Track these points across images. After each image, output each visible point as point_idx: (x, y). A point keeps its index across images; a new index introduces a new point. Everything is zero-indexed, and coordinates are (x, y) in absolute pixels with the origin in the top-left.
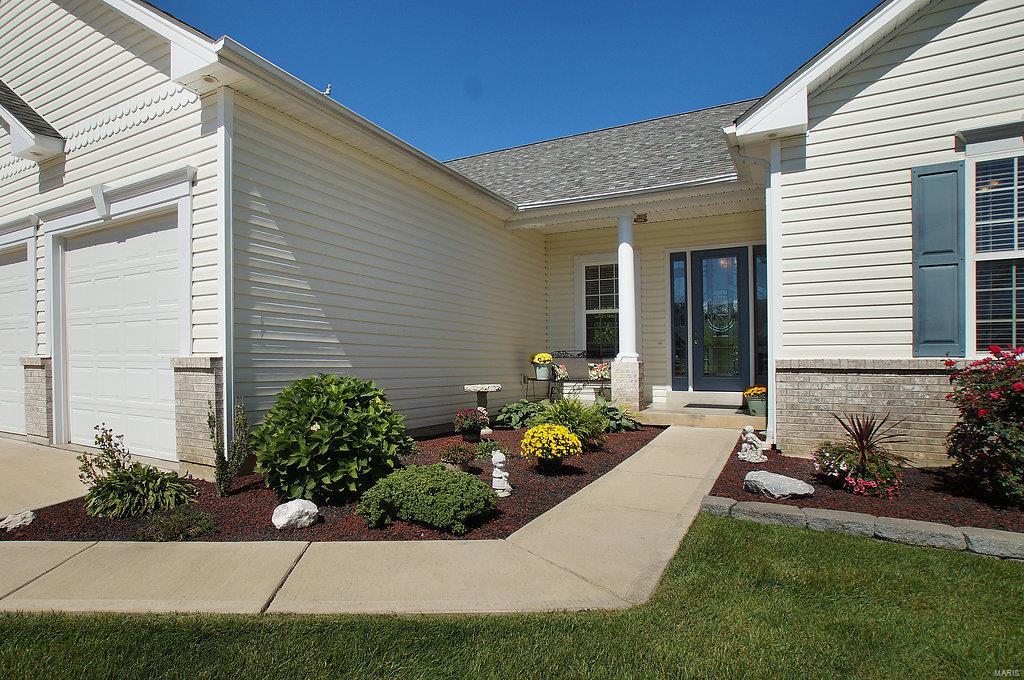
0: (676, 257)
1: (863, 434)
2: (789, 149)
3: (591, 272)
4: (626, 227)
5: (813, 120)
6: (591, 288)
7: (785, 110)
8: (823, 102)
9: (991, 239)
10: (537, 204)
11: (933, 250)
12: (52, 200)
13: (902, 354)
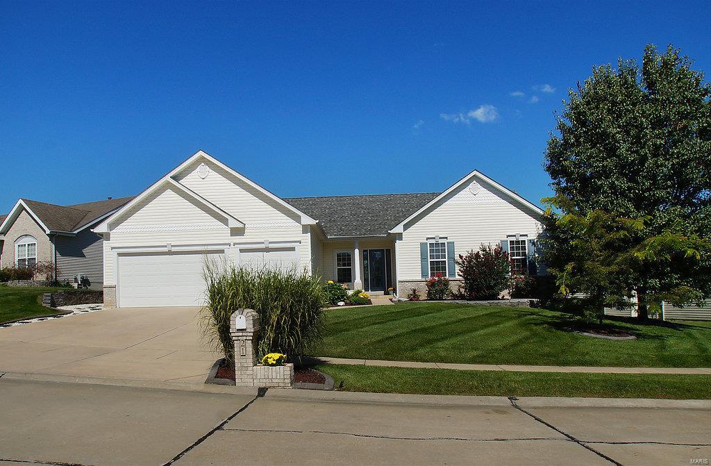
0: (364, 251)
1: (414, 291)
2: (399, 236)
3: (339, 254)
4: (357, 245)
5: (404, 231)
6: (339, 259)
7: (398, 229)
8: (406, 227)
9: (432, 257)
10: (333, 237)
11: (423, 258)
12: (238, 239)
13: (420, 278)
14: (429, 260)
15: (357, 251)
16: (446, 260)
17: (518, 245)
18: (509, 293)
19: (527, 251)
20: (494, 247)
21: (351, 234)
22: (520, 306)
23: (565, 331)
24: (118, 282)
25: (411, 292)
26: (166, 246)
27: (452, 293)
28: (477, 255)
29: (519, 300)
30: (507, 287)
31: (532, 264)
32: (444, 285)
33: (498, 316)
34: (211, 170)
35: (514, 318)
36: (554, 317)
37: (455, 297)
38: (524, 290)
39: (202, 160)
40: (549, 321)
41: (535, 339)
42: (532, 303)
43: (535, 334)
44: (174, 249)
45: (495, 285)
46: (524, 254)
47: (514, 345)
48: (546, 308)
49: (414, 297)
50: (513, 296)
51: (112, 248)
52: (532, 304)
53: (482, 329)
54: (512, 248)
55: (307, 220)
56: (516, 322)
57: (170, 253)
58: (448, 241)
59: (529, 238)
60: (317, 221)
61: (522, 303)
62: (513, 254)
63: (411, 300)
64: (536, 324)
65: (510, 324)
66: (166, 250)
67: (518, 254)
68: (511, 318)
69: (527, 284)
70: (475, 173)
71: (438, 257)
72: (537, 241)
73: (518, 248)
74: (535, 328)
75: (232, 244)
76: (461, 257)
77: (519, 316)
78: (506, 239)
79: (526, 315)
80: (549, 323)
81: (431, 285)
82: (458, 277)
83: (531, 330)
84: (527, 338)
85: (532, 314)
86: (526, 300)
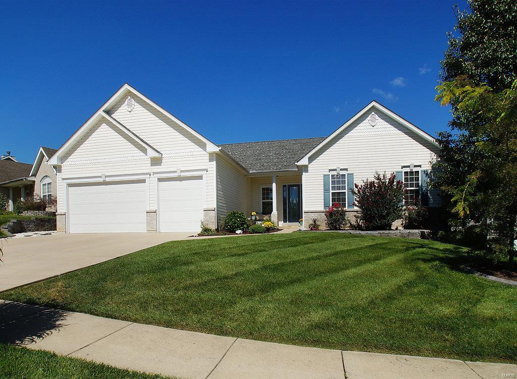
0: (284, 186)
1: (315, 221)
2: (305, 168)
3: (263, 189)
4: (274, 179)
5: (309, 163)
6: (263, 194)
7: (304, 161)
8: (311, 159)
9: (333, 188)
10: (254, 171)
11: (326, 190)
12: (157, 169)
13: (322, 209)
14: (331, 191)
15: (274, 185)
16: (346, 191)
17: (412, 175)
18: (402, 224)
19: (420, 182)
20: (389, 176)
21: (269, 169)
22: (411, 237)
23: (462, 271)
24: (68, 209)
25: (312, 222)
26: (100, 177)
27: (351, 224)
28: (372, 184)
29: (410, 231)
30: (399, 217)
31: (425, 196)
32: (341, 215)
33: (383, 248)
34: (136, 104)
35: (401, 251)
36: (445, 250)
37: (353, 227)
38: (415, 220)
39: (129, 93)
40: (441, 255)
41: (422, 287)
42: (422, 233)
43: (423, 278)
44: (108, 179)
45: (388, 214)
46: (417, 185)
47: (389, 298)
48: (436, 239)
49: (314, 227)
50: (406, 227)
51: (64, 179)
52: (423, 236)
53: (355, 266)
54: (406, 179)
55: (212, 148)
56: (401, 256)
57: (105, 183)
58: (348, 172)
59: (423, 169)
60: (220, 148)
61: (413, 234)
62: (406, 186)
63: (311, 230)
64: (425, 261)
65: (392, 259)
66: (100, 180)
67: (412, 185)
68: (398, 251)
69: (418, 214)
70: (374, 103)
71: (339, 188)
72: (431, 172)
73: (412, 179)
74: (422, 265)
75: (152, 174)
76: (357, 186)
77: (408, 249)
78: (401, 170)
79: (414, 248)
80: (441, 260)
81: (330, 214)
82: (356, 208)
83: (418, 269)
84: (410, 284)
85: (422, 246)
86: (417, 231)
